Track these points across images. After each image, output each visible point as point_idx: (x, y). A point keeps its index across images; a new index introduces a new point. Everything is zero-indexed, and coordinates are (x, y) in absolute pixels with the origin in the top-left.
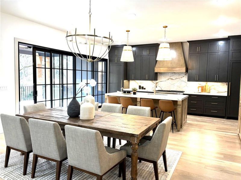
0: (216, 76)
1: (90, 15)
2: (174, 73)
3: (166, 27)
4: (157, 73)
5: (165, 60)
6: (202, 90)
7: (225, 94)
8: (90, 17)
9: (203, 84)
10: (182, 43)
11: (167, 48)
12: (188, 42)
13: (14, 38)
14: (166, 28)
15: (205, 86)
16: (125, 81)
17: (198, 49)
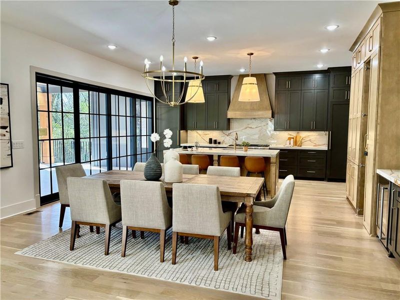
0: (313, 122)
1: (174, 43)
2: (254, 118)
3: (252, 54)
4: (229, 120)
5: (250, 101)
6: (295, 143)
7: (325, 148)
8: (174, 45)
9: (293, 134)
10: (265, 75)
11: (254, 84)
12: (274, 73)
13: (30, 66)
14: (252, 56)
15: (296, 137)
16: (181, 131)
17: (288, 84)
